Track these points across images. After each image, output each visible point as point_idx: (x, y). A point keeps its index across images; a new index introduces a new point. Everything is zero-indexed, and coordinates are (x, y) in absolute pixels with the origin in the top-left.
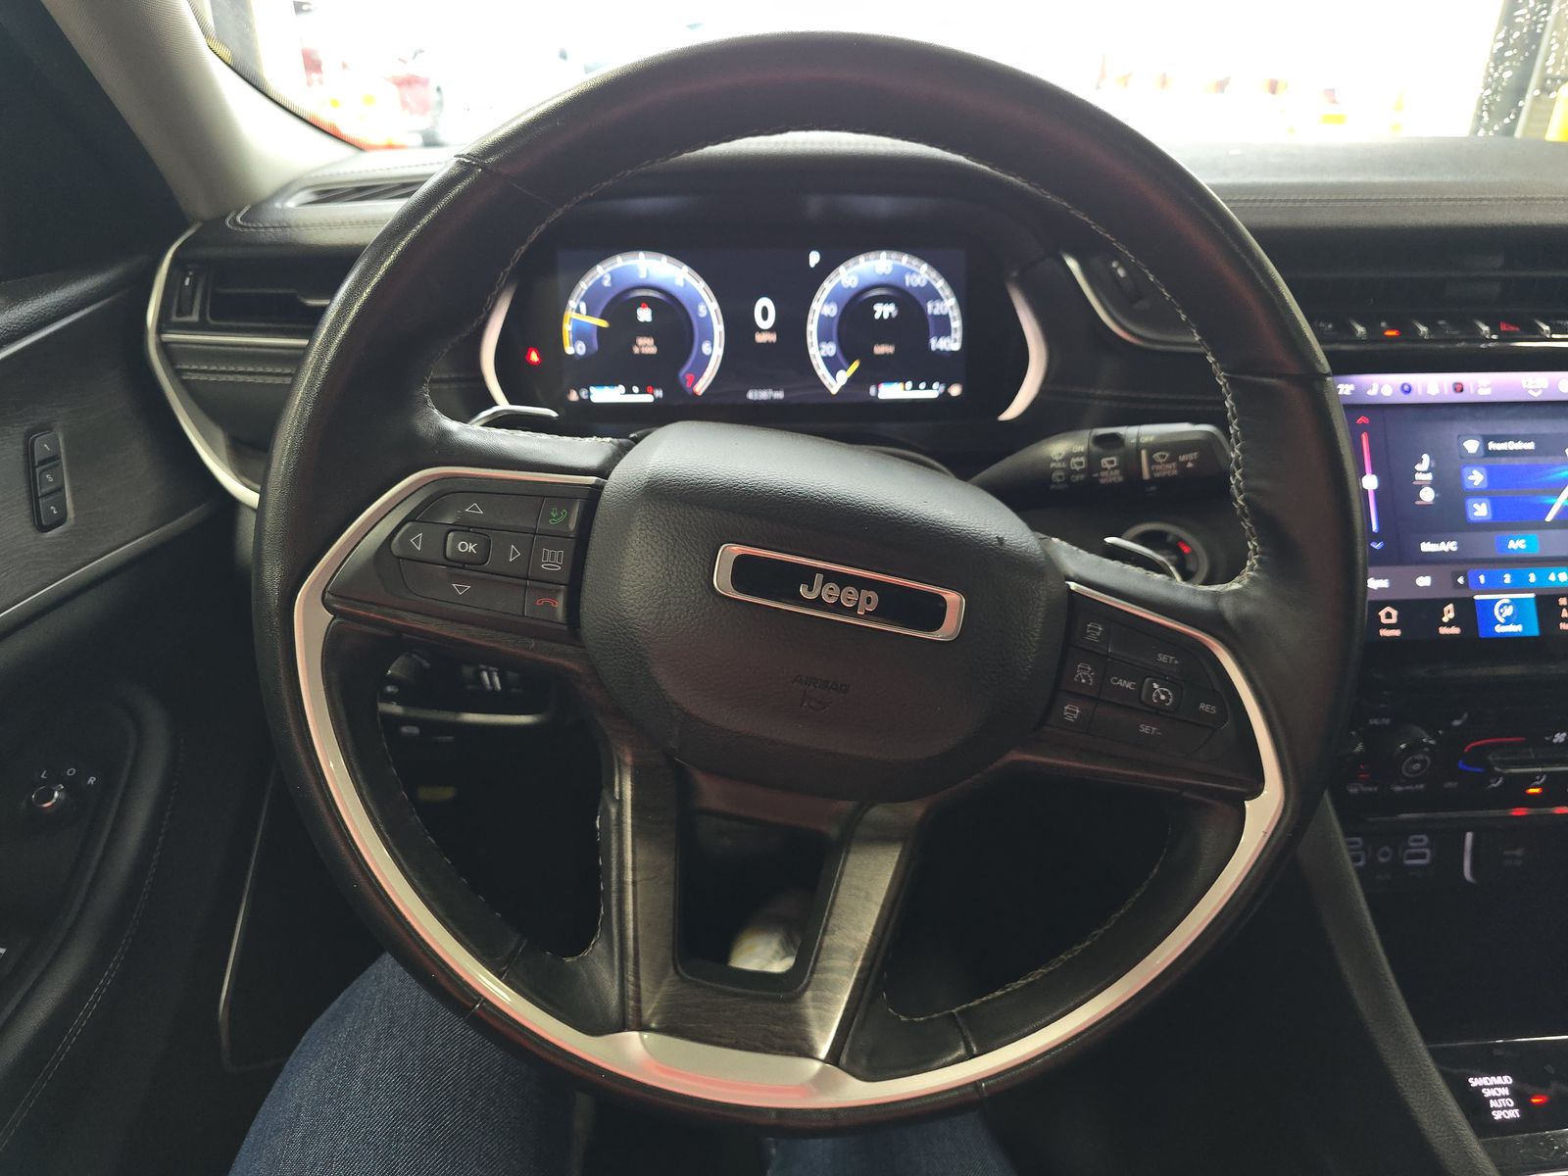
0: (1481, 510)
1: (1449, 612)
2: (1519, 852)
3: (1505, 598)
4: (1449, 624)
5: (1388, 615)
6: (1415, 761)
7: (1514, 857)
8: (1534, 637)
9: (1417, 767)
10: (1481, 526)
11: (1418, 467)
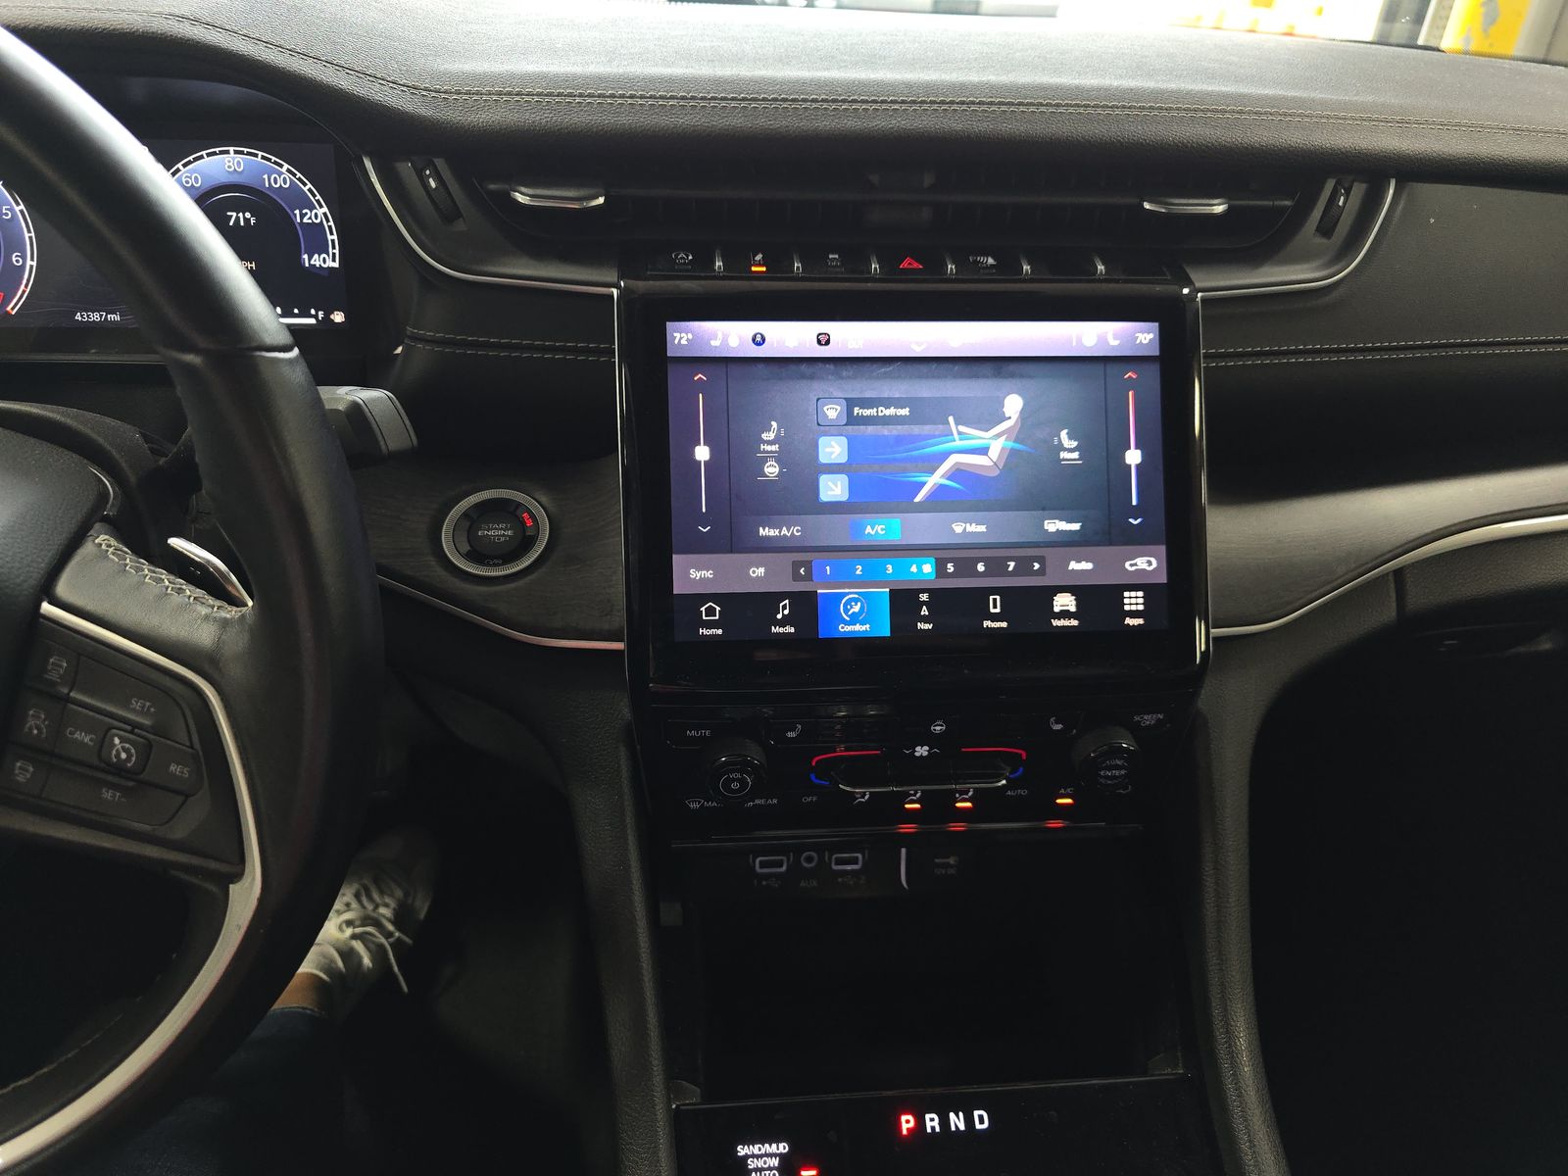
0: (834, 488)
1: (784, 610)
2: (951, 861)
3: (852, 593)
4: (782, 623)
5: (710, 612)
6: (734, 780)
7: (948, 865)
8: (884, 638)
9: (735, 786)
10: (835, 507)
11: (764, 436)
